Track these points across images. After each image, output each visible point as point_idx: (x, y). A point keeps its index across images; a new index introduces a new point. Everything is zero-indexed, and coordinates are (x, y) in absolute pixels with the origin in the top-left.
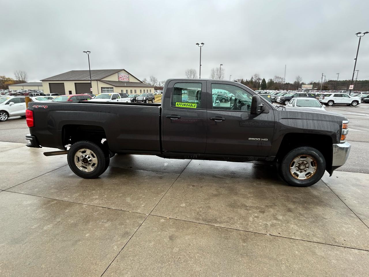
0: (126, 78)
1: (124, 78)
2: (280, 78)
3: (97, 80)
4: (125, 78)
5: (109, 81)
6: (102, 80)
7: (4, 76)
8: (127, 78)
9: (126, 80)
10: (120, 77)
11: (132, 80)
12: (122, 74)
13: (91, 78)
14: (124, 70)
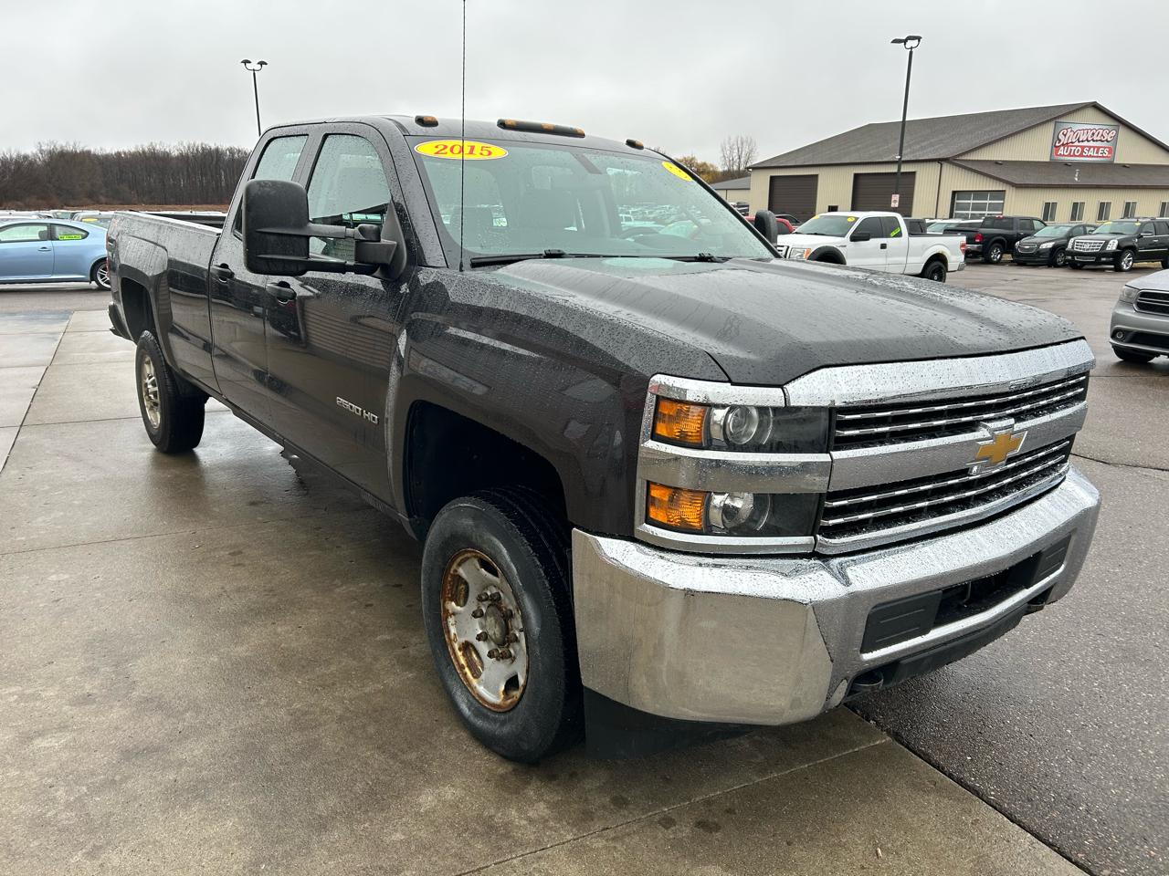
0: (1098, 144)
1: (1086, 144)
3: (940, 161)
4: (1091, 144)
5: (996, 163)
6: (960, 158)
7: (693, 159)
8: (1105, 144)
9: (1091, 157)
10: (1064, 140)
11: (1130, 152)
12: (1076, 128)
13: (901, 154)
14: (1095, 106)
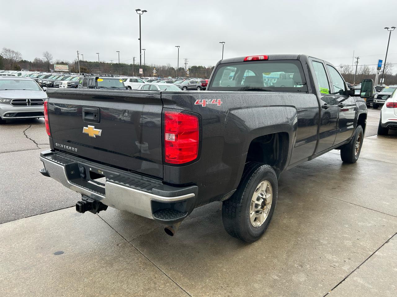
2: (13, 52)
